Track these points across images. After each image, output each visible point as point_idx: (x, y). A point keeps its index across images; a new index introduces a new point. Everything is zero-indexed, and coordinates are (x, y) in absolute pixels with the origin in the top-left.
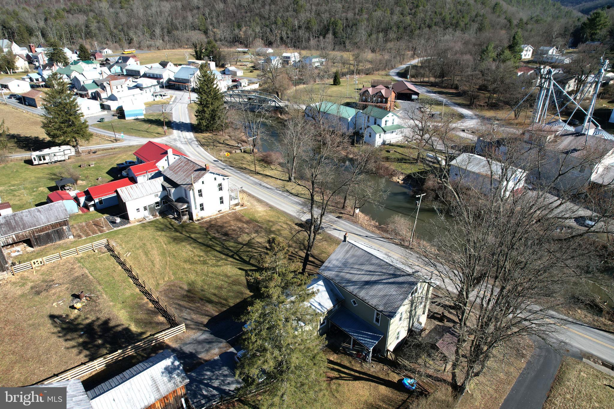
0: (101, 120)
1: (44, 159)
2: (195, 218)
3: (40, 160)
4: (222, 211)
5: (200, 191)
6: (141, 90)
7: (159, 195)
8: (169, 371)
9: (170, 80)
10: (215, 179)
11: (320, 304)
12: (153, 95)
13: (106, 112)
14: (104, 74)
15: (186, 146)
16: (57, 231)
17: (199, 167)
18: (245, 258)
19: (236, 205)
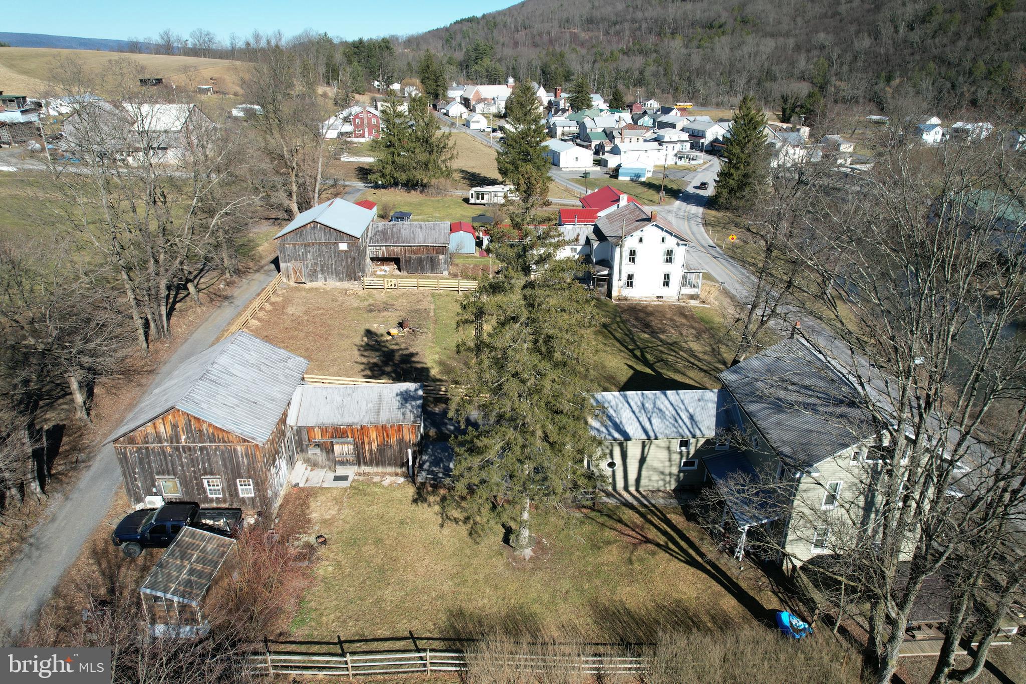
0: (586, 175)
1: (483, 198)
2: (615, 294)
3: (478, 198)
4: (664, 299)
5: (633, 253)
6: (660, 145)
7: (578, 251)
8: (406, 397)
9: (716, 140)
10: (663, 240)
11: (691, 417)
12: (676, 155)
13: (598, 168)
14: (621, 122)
15: (681, 221)
16: (431, 258)
17: (645, 217)
18: (648, 356)
19: (693, 297)
